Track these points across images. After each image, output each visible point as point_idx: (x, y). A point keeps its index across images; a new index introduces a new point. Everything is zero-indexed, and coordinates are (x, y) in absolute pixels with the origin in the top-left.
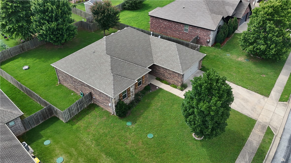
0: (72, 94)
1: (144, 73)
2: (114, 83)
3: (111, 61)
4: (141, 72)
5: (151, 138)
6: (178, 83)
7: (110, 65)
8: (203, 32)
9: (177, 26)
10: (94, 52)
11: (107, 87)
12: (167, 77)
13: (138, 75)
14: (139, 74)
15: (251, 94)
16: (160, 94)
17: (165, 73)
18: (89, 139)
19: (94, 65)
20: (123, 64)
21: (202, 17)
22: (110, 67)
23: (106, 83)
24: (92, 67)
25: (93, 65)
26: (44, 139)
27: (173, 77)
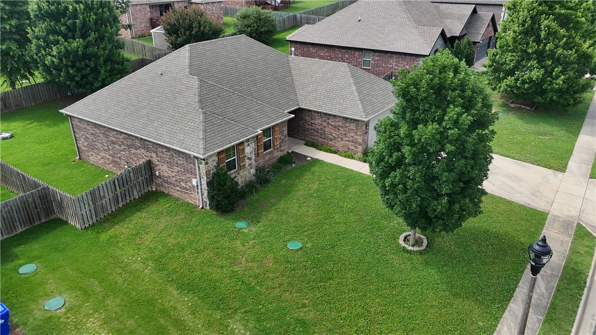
0: (107, 176)
1: (278, 118)
2: (205, 127)
3: (201, 86)
4: (270, 115)
5: (297, 250)
6: (356, 147)
7: (197, 93)
8: (404, 62)
9: (347, 56)
10: (162, 74)
11: (188, 137)
12: (331, 136)
13: (263, 120)
14: (266, 119)
15: (523, 166)
16: (316, 169)
17: (325, 127)
18: (140, 259)
19: (161, 98)
20: (227, 95)
21: (398, 33)
22: (197, 97)
23: (187, 128)
24: (156, 102)
25: (156, 99)
26: (21, 262)
27: (345, 134)
